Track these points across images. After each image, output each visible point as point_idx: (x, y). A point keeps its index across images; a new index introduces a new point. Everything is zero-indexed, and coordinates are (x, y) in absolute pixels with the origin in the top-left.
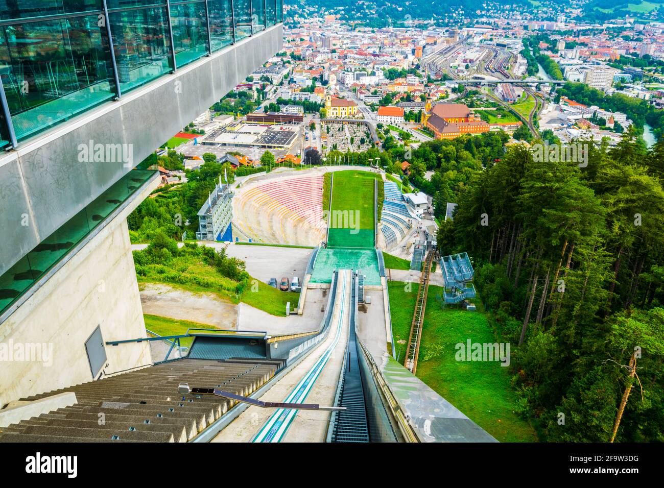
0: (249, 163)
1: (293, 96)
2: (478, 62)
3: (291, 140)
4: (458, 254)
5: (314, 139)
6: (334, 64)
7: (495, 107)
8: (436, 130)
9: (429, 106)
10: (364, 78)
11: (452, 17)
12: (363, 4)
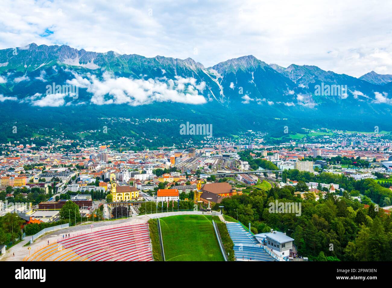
11: (186, 145)
12: (126, 138)
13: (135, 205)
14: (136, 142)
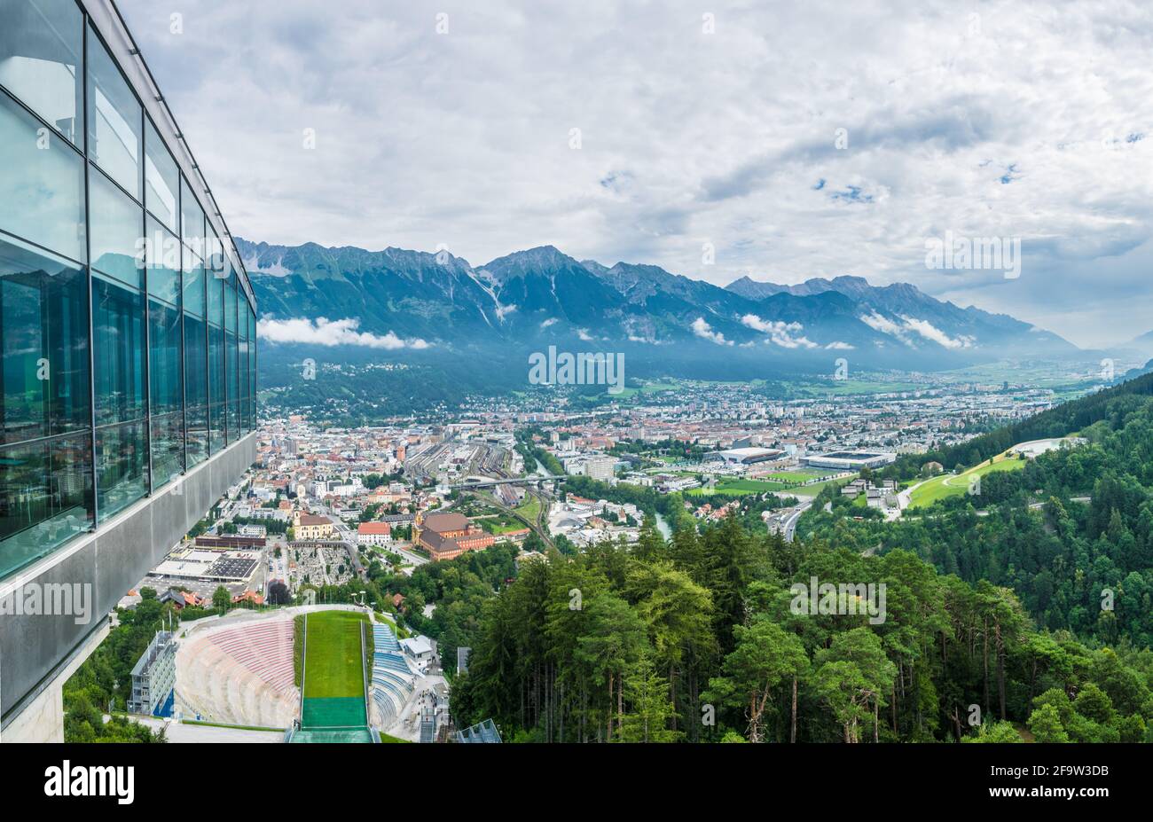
0: (197, 602)
1: (253, 513)
2: (469, 462)
3: (251, 571)
4: (481, 725)
5: (281, 568)
6: (302, 473)
7: (496, 513)
8: (431, 549)
9: (419, 518)
10: (339, 487)
11: (434, 413)
12: (333, 402)
13: (326, 546)
14: (349, 408)
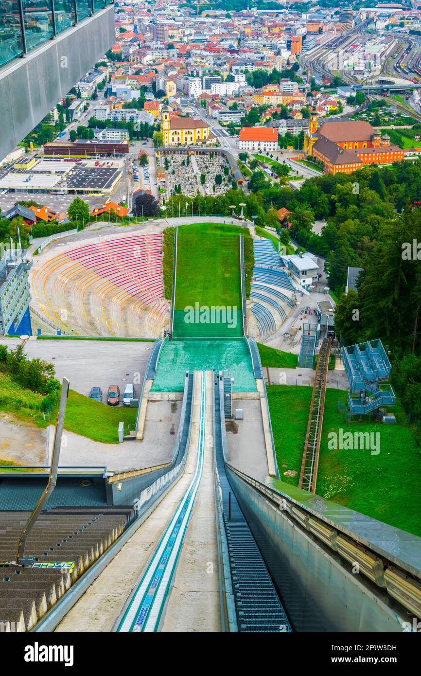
0: (50, 217)
1: (113, 115)
2: (383, 58)
3: (112, 181)
4: (368, 342)
5: (147, 178)
6: (172, 66)
7: (410, 124)
8: (327, 161)
9: (314, 125)
10: (217, 85)
13: (200, 154)
